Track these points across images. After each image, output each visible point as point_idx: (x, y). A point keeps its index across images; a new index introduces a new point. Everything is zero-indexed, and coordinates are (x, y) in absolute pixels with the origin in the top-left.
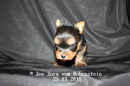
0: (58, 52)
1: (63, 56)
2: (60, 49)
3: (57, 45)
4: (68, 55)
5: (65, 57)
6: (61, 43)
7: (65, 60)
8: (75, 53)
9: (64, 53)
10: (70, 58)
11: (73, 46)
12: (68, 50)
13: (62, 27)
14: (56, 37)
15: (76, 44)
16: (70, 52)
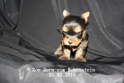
0: (66, 38)
1: (70, 42)
2: (68, 36)
3: (65, 32)
4: (74, 41)
5: (72, 43)
6: (69, 31)
7: (71, 46)
8: (80, 40)
9: (71, 39)
10: (76, 44)
11: (79, 34)
12: (75, 38)
13: (69, 17)
14: (65, 25)
15: (82, 32)
16: (77, 39)
